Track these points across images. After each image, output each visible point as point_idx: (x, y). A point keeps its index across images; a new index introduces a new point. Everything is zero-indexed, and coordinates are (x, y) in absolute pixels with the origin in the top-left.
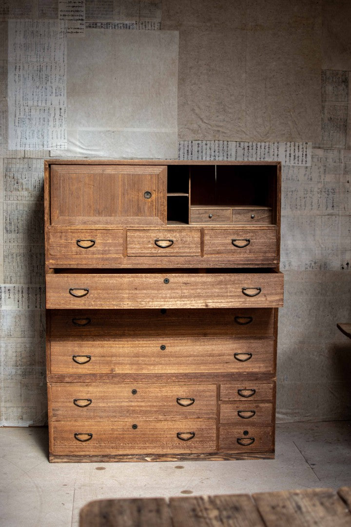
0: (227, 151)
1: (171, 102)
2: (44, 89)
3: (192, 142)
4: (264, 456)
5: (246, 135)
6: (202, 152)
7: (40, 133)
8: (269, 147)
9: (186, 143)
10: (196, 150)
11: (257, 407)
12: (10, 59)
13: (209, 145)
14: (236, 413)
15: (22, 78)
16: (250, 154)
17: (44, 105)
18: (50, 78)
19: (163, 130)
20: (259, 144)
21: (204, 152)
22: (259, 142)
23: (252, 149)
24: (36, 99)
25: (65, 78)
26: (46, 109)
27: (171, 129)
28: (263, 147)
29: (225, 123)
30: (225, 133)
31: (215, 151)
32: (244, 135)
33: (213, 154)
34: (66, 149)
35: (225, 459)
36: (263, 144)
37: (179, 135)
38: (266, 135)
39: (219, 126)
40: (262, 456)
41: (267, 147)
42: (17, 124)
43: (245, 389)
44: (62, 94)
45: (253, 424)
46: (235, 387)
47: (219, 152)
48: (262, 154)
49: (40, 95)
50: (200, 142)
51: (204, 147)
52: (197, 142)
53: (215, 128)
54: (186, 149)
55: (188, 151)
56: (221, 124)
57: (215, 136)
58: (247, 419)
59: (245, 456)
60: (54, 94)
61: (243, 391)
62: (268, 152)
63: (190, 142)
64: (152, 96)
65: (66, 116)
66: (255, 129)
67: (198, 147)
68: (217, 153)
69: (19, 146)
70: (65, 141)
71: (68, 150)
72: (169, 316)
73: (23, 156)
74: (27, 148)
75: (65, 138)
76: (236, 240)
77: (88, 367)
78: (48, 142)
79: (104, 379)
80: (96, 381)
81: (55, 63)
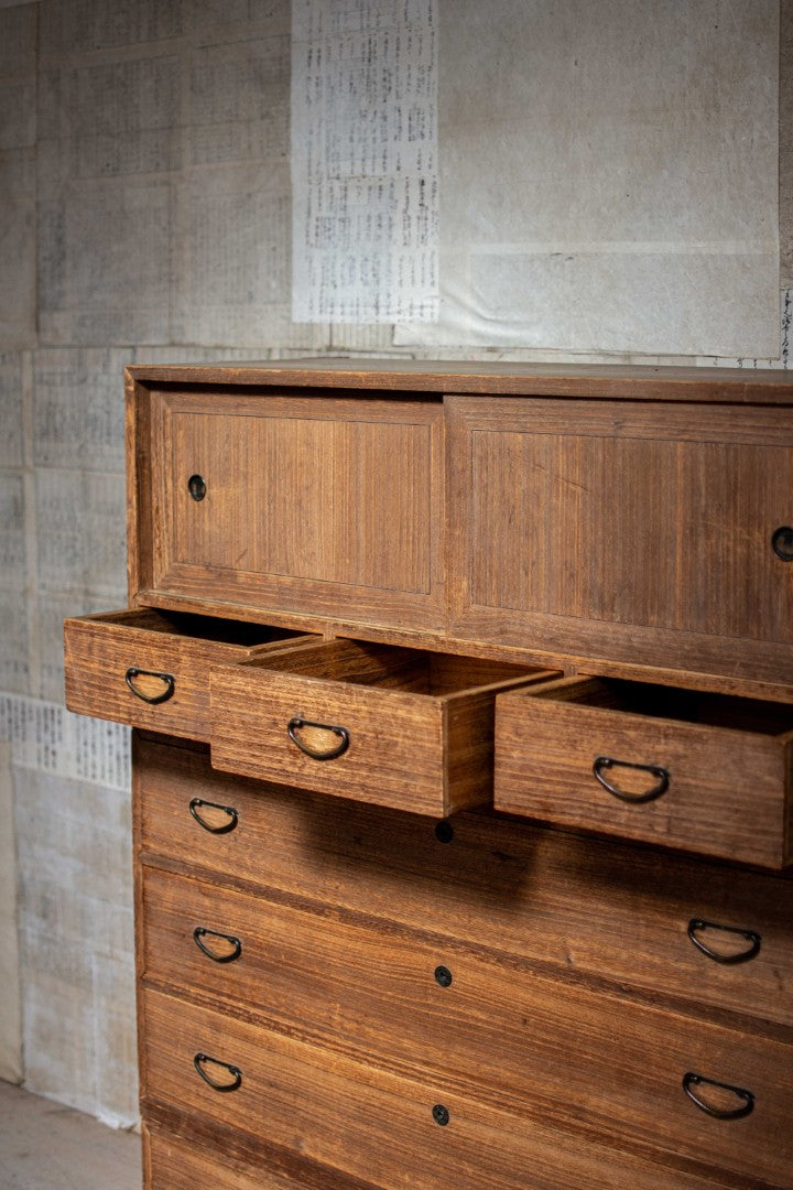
1: (756, 136)
2: (379, 121)
7: (370, 265)
12: (297, 31)
15: (324, 89)
17: (379, 171)
18: (393, 79)
19: (731, 248)
24: (359, 154)
25: (434, 75)
26: (386, 183)
34: (435, 320)
42: (313, 241)
44: (426, 131)
49: (370, 141)
60: (405, 135)
64: (693, 117)
65: (437, 208)
69: (317, 310)
70: (436, 291)
71: (441, 325)
72: (458, 1001)
73: (327, 342)
74: (338, 319)
75: (433, 284)
76: (612, 763)
77: (232, 1105)
78: (389, 296)
79: (277, 1167)
80: (256, 1162)
81: (409, 27)
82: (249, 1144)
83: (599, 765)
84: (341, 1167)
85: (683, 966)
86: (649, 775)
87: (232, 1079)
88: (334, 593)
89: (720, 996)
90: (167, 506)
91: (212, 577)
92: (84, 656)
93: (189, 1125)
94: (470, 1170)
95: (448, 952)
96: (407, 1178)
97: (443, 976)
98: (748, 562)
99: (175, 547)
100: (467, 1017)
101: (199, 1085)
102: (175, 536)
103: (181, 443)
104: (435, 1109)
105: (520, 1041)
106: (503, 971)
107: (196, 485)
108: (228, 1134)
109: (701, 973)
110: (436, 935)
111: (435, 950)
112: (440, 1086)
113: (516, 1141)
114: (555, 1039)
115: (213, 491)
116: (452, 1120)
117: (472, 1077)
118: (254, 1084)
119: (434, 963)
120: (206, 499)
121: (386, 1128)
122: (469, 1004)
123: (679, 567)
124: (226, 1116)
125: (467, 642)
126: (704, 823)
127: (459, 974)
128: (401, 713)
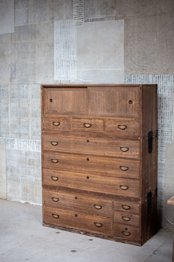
0: (148, 80)
1: (121, 55)
2: (68, 52)
3: (131, 75)
4: (135, 244)
5: (157, 70)
6: (136, 80)
7: (66, 72)
8: (169, 77)
9: (128, 75)
10: (133, 79)
11: (131, 216)
12: (55, 39)
13: (139, 76)
14: (121, 217)
15: (59, 47)
16: (159, 81)
17: (68, 59)
18: (70, 47)
19: (118, 69)
20: (164, 75)
21: (137, 80)
22: (164, 74)
23: (161, 78)
24: (65, 57)
25: (76, 46)
26: (69, 61)
27: (121, 69)
28: (166, 77)
29: (147, 65)
30: (147, 70)
31: (142, 80)
32: (156, 71)
33: (141, 81)
34: (76, 79)
35: (116, 241)
36: (166, 75)
37: (125, 71)
38: (167, 70)
39: (143, 66)
40: (134, 244)
41: (168, 77)
42: (57, 68)
43: (125, 205)
44: (75, 54)
45: (129, 225)
46: (120, 203)
47: (144, 80)
48: (166, 81)
49: (66, 55)
50: (135, 75)
51: (137, 77)
52: (133, 75)
53: (142, 68)
54: (128, 78)
55: (129, 79)
56: (145, 65)
57: (142, 72)
58: (127, 222)
59: (126, 242)
60: (72, 54)
61: (124, 206)
62: (169, 80)
63: (130, 75)
64: (113, 53)
65: (76, 64)
66: (162, 67)
67: (134, 77)
68: (143, 81)
69: (58, 78)
70: (76, 75)
71: (77, 80)
72: (90, 162)
73: (60, 83)
74: (61, 79)
75: (76, 74)
76: (120, 125)
77: (57, 183)
78: (69, 76)
79: (64, 190)
80: (60, 190)
81: (72, 39)
82: (59, 188)
83: (119, 126)
84: (73, 188)
85: (119, 153)
86: (124, 126)
87: (57, 179)
88: (72, 113)
89: (124, 156)
90: (46, 103)
91: (53, 112)
92: (46, 121)
93: (50, 187)
94: (92, 184)
95: (89, 156)
96: (83, 187)
97: (88, 159)
98: (126, 105)
99: (48, 108)
100: (91, 164)
101: (51, 181)
102: (48, 107)
103: (49, 95)
104: (87, 177)
105: (98, 166)
106: (96, 158)
107: (51, 100)
108: (56, 187)
109: (122, 154)
110: (87, 154)
111: (87, 156)
112: (88, 174)
113: (98, 179)
114: (103, 165)
115: (54, 101)
116: (89, 178)
117: (92, 172)
118: (60, 179)
119: (86, 158)
120: (53, 102)
121: (80, 181)
122: (92, 163)
123: (118, 106)
124: (56, 184)
125: (91, 117)
126: (131, 131)
127: (90, 159)
128: (98, 121)
